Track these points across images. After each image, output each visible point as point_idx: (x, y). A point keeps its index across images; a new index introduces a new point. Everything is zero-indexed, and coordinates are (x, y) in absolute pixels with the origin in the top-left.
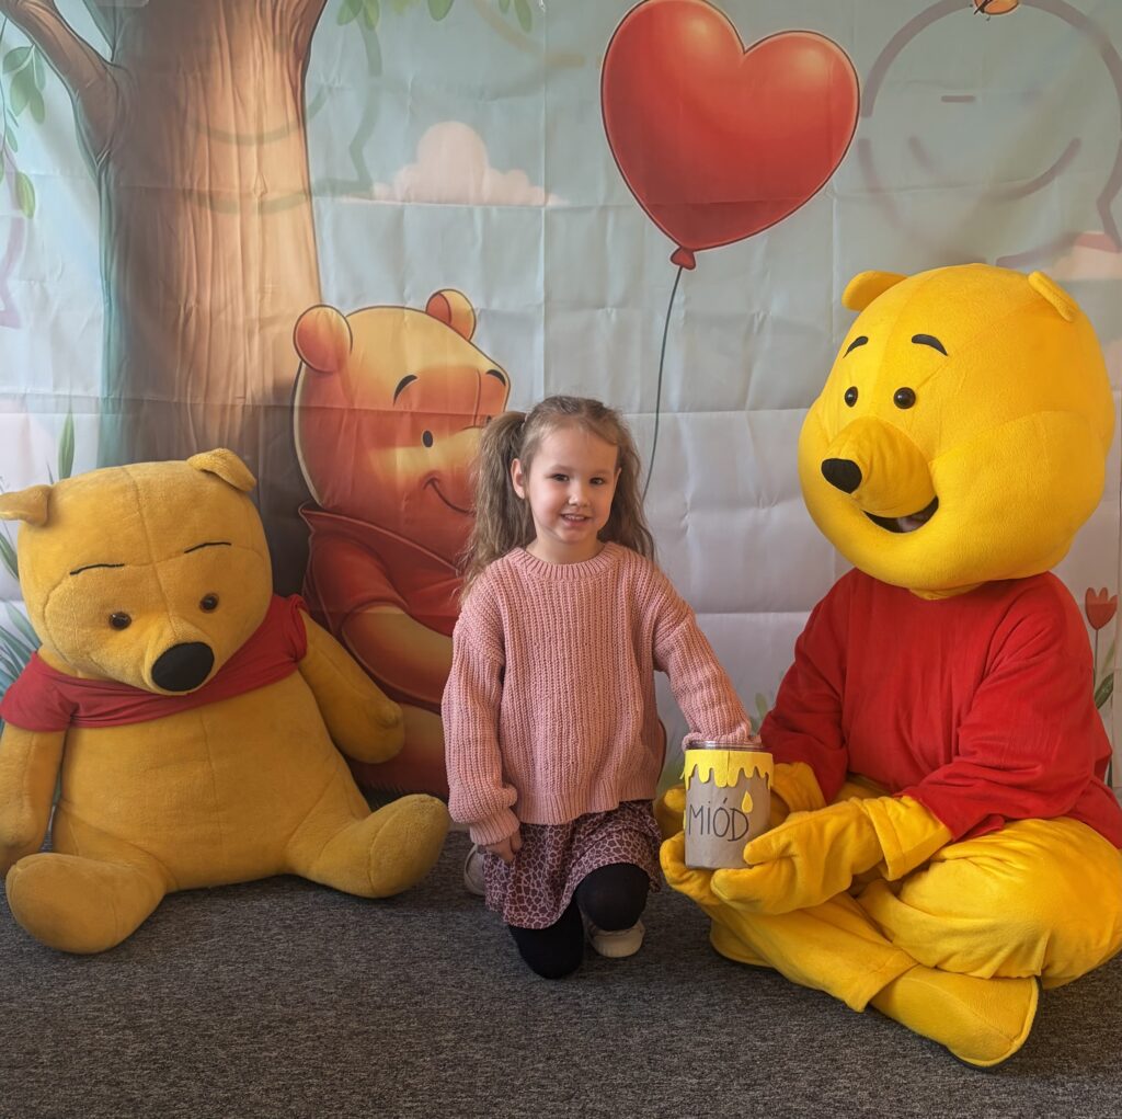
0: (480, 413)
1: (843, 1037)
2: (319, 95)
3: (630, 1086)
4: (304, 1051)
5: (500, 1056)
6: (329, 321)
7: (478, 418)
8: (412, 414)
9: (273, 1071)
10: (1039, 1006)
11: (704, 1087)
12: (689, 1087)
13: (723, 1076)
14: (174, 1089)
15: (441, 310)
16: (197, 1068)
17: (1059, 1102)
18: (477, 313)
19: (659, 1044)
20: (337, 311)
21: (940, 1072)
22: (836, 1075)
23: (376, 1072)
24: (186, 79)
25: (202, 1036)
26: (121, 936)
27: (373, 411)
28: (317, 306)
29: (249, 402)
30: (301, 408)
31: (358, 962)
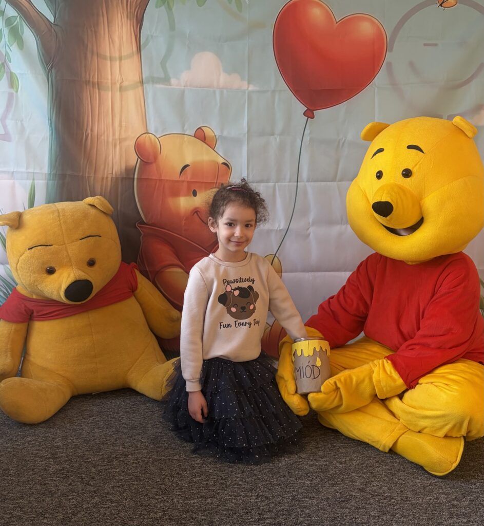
0: (218, 182)
1: (376, 462)
2: (147, 39)
3: (279, 485)
4: (131, 469)
5: (221, 471)
6: (151, 140)
7: (217, 184)
8: (188, 182)
9: (117, 478)
10: (464, 449)
11: (313, 485)
12: (306, 485)
13: (322, 480)
14: (71, 487)
15: (201, 136)
16: (82, 477)
17: (473, 492)
18: (217, 138)
19: (293, 465)
20: (154, 135)
21: (420, 478)
22: (373, 479)
23: (165, 478)
24: (87, 31)
25: (85, 462)
26: (48, 416)
27: (170, 181)
28: (146, 133)
29: (114, 176)
30: (138, 179)
31: (158, 428)
